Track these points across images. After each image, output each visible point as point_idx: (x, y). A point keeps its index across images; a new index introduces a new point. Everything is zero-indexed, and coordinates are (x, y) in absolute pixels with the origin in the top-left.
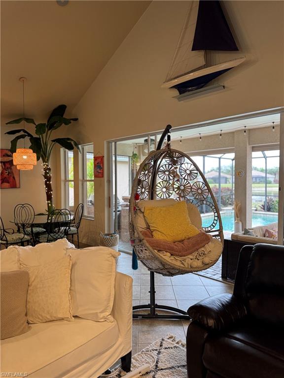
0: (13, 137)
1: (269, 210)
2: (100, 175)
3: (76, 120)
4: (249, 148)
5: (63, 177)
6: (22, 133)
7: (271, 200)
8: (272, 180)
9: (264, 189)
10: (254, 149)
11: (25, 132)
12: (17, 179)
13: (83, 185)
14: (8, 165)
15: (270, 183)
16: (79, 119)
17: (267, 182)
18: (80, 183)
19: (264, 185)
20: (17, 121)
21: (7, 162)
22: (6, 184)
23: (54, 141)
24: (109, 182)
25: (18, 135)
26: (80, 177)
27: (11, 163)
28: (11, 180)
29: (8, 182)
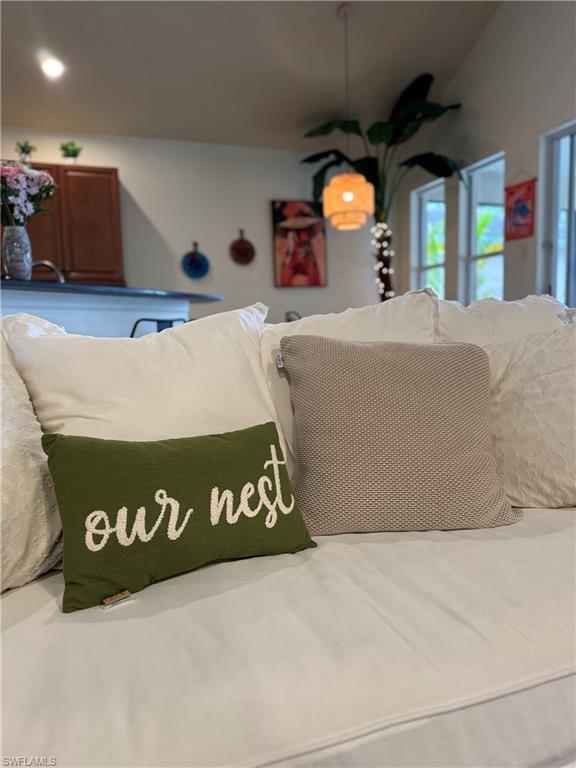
0: (317, 167)
2: (524, 231)
3: (456, 107)
5: (414, 261)
12: (320, 267)
13: (468, 270)
14: (304, 237)
18: (461, 265)
20: (325, 130)
21: (305, 229)
22: (300, 279)
23: (411, 162)
24: (549, 246)
25: (324, 162)
26: (462, 250)
27: (310, 231)
28: (310, 269)
29: (304, 273)
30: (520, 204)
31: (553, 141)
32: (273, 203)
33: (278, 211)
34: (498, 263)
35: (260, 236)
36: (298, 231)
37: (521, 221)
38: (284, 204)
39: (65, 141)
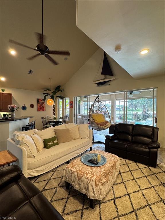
0: (45, 95)
1: (121, 119)
3: (64, 90)
4: (115, 99)
5: (58, 108)
6: (47, 94)
7: (121, 116)
8: (122, 109)
9: (119, 112)
10: (116, 100)
11: (48, 93)
12: (44, 108)
13: (65, 110)
14: (42, 104)
15: (121, 110)
16: (65, 90)
17: (120, 110)
19: (119, 111)
20: (46, 90)
21: (42, 103)
22: (41, 110)
23: (57, 97)
24: (75, 109)
25: (46, 94)
26: (64, 108)
27: (43, 103)
28: (43, 109)
29: (42, 109)
30: (71, 104)
31: (75, 97)
32: (37, 99)
33: (38, 100)
34: (69, 110)
35: (35, 104)
36: (41, 103)
37: (71, 106)
38: (39, 99)
39: (2, 89)
